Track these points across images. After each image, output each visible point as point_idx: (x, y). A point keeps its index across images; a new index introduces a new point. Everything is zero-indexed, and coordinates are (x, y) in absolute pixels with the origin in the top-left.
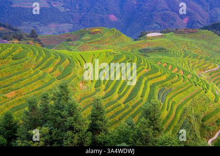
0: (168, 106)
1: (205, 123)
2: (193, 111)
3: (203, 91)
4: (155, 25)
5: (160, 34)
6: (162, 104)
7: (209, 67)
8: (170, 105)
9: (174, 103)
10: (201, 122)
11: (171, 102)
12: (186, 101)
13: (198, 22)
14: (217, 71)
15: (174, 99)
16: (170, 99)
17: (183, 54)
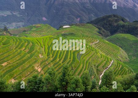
0: (82, 62)
1: (98, 68)
2: (93, 63)
3: (96, 53)
4: (65, 22)
5: (69, 26)
6: (79, 61)
7: (95, 41)
8: (83, 61)
9: (84, 60)
10: (96, 68)
11: (83, 60)
12: (89, 58)
13: (84, 20)
14: (98, 43)
15: (84, 58)
16: (82, 58)
17: (82, 36)
